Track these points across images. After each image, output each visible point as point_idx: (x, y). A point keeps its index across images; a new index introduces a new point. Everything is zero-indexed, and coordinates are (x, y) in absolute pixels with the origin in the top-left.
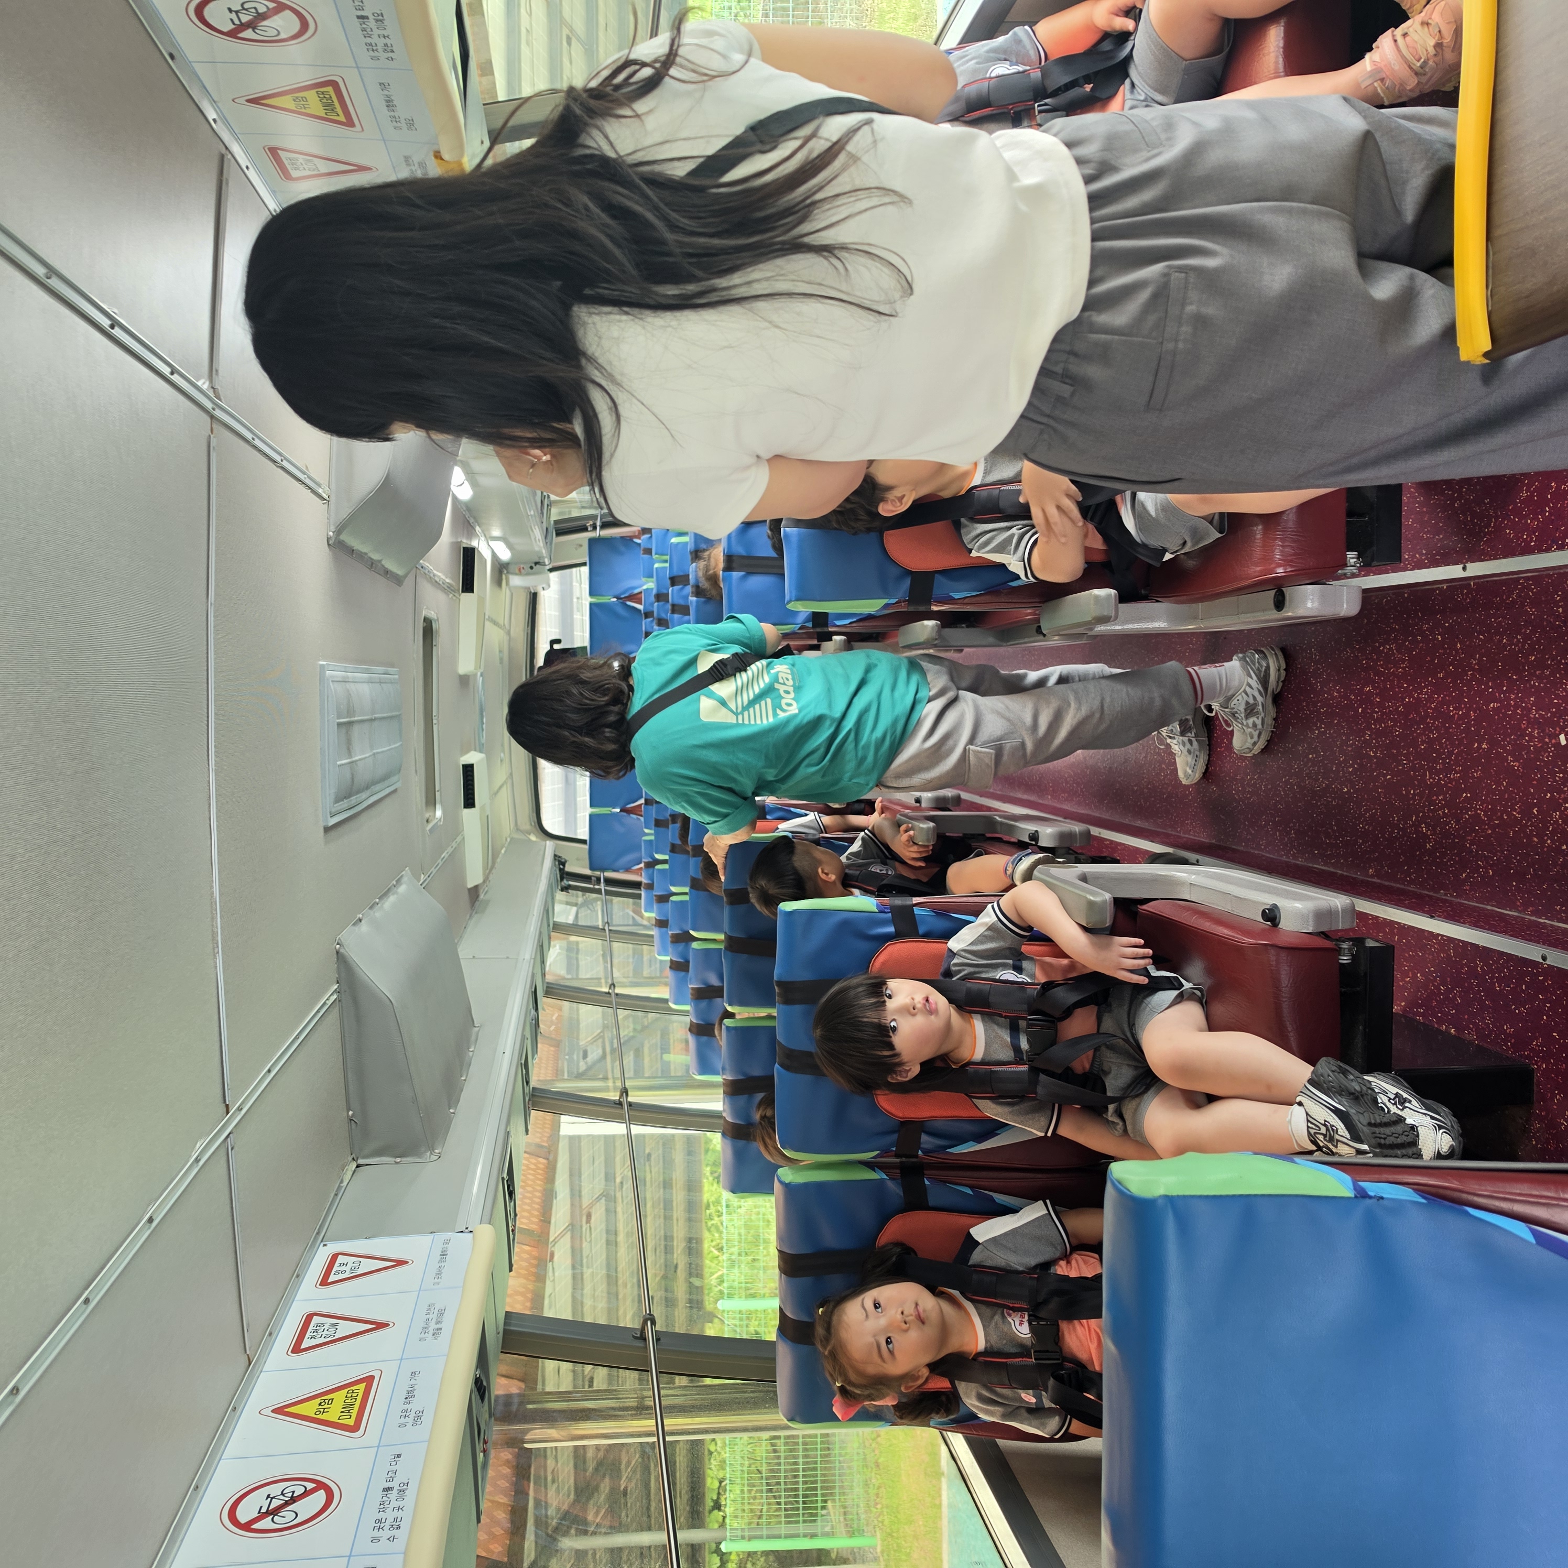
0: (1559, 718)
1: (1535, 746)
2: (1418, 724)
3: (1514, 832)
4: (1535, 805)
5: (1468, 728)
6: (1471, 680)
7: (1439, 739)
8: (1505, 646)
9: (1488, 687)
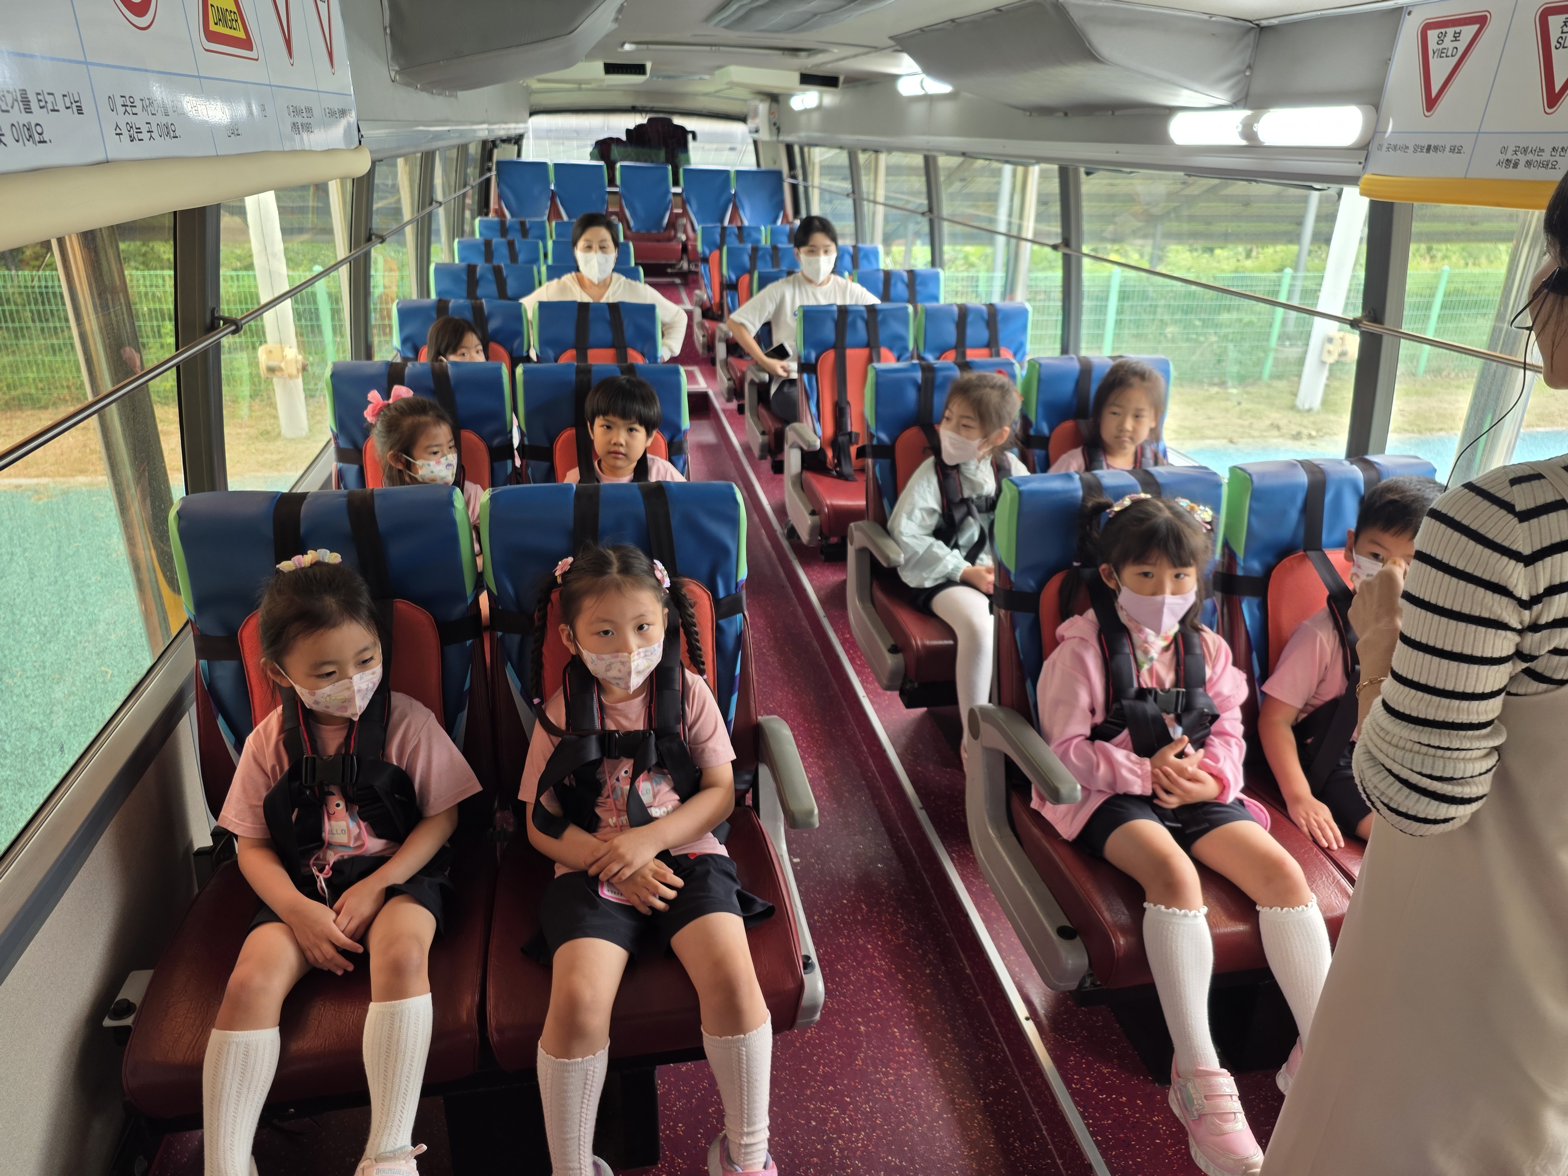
0: (911, 1100)
1: (881, 1079)
2: (855, 960)
3: (807, 1070)
4: (835, 1087)
5: (869, 1010)
6: (908, 1007)
7: (850, 982)
8: (945, 1036)
9: (909, 1024)
